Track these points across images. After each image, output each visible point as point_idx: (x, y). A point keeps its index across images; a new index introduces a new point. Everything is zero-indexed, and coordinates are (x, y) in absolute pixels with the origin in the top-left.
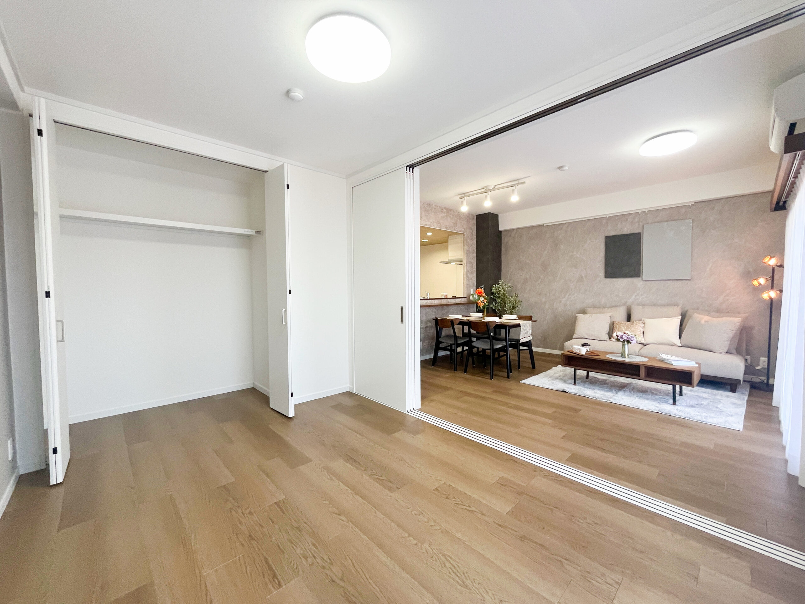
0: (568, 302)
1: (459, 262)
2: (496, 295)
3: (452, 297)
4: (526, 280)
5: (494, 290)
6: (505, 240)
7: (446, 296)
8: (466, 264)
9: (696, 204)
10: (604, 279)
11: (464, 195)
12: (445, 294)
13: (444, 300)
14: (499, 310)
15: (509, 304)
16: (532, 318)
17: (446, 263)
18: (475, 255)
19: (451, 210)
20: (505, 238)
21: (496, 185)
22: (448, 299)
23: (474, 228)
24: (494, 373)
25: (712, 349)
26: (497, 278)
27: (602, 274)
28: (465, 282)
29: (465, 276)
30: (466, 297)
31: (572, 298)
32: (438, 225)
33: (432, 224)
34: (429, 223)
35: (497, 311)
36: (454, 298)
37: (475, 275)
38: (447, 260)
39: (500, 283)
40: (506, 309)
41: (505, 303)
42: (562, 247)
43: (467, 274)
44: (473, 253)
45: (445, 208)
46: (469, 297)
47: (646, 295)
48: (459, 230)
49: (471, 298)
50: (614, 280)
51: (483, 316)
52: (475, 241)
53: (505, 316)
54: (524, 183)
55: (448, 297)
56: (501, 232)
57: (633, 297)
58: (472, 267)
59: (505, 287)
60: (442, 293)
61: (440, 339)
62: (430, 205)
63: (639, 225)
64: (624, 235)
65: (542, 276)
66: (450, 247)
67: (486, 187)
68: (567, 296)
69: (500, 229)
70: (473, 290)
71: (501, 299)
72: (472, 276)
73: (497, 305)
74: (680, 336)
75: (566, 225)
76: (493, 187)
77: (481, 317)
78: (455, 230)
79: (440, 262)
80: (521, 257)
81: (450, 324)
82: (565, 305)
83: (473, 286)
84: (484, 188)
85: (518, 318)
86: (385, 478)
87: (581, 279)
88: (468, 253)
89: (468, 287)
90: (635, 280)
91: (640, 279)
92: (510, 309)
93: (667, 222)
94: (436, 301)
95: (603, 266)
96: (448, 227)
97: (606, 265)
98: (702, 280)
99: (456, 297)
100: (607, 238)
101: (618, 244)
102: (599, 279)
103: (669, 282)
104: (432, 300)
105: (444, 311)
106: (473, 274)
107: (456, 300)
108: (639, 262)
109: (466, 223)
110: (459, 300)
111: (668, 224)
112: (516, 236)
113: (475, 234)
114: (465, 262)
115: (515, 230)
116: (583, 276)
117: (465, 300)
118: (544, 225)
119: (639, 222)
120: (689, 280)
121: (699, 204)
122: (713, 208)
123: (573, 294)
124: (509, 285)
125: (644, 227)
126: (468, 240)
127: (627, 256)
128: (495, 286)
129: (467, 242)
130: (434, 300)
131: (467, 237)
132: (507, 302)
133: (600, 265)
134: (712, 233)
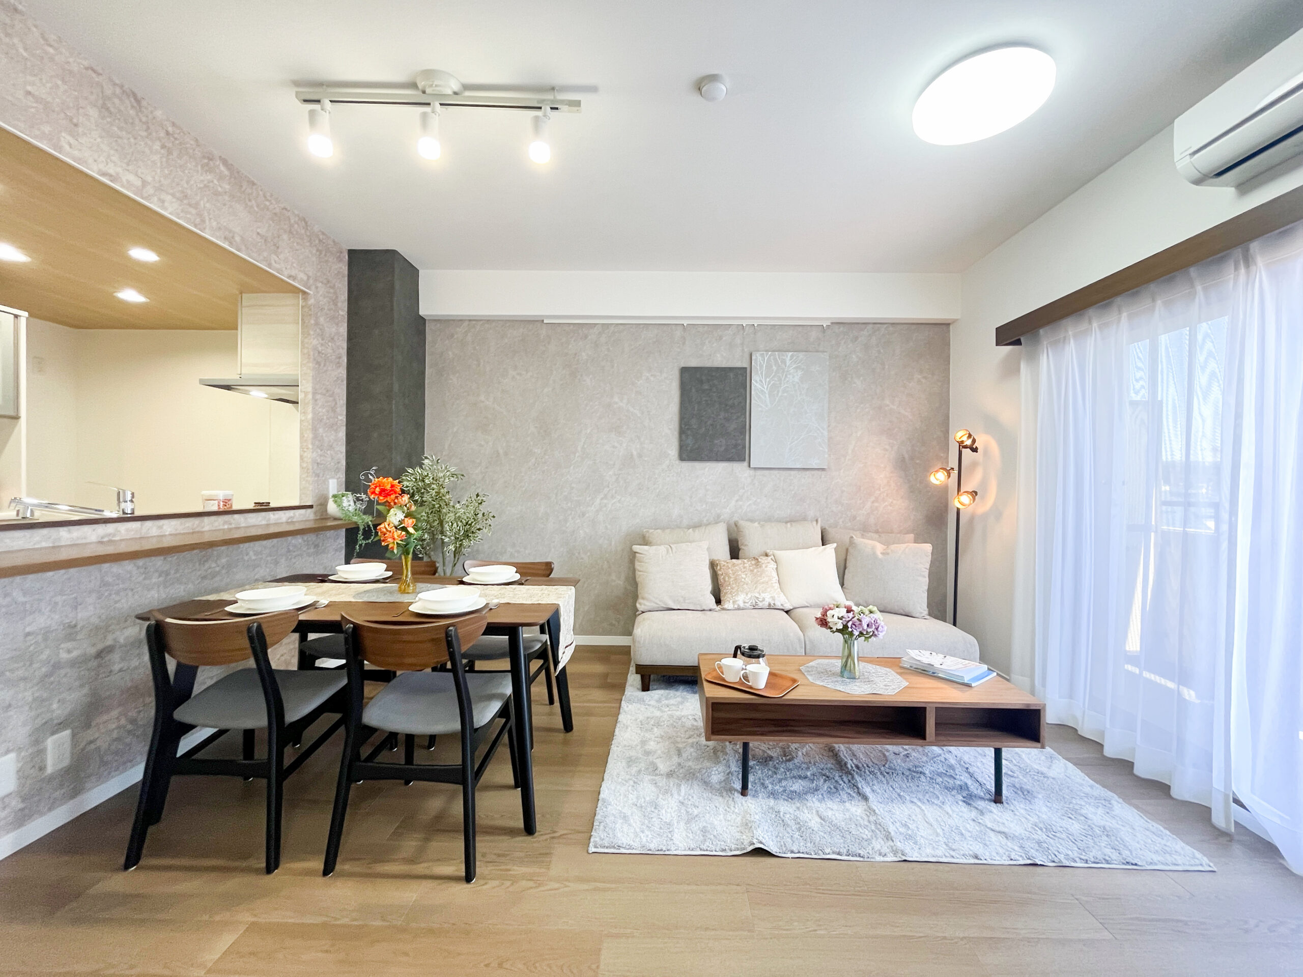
3: (251, 506)
4: (494, 460)
6: (436, 344)
7: (227, 501)
8: (314, 394)
9: (833, 325)
10: (678, 462)
12: (221, 494)
13: (213, 518)
17: (228, 388)
18: (343, 372)
20: (435, 340)
22: (236, 516)
23: (342, 288)
27: (673, 451)
28: (308, 455)
29: (309, 435)
30: (308, 503)
36: (263, 508)
37: (342, 434)
39: (426, 462)
42: (588, 381)
43: (314, 429)
44: (339, 365)
46: (323, 504)
47: (754, 499)
49: (332, 508)
50: (696, 465)
52: (343, 329)
54: (577, 104)
55: (235, 507)
56: (423, 320)
58: (333, 410)
59: (440, 474)
60: (204, 492)
63: (743, 351)
64: (718, 369)
66: (249, 331)
67: (429, 74)
69: (421, 312)
70: (335, 481)
72: (332, 437)
75: (596, 330)
76: (455, 86)
78: (270, 265)
79: (203, 383)
80: (483, 398)
82: (593, 522)
83: (337, 470)
84: (414, 85)
87: (629, 461)
88: (319, 361)
89: (317, 471)
90: (736, 467)
91: (746, 464)
93: (791, 353)
94: (169, 526)
95: (676, 434)
96: (238, 239)
97: (682, 432)
98: (842, 471)
99: (272, 505)
100: (684, 371)
101: (706, 387)
102: (667, 462)
103: (792, 473)
104: (149, 524)
105: (214, 565)
106: (336, 431)
107: (273, 516)
108: (744, 430)
109: (314, 259)
110: (283, 516)
111: (792, 357)
112: (469, 338)
113: (346, 309)
114: (310, 389)
115: (466, 323)
116: (635, 453)
117: (309, 514)
118: (543, 321)
119: (742, 344)
120: (823, 469)
121: (837, 327)
122: (856, 338)
123: (613, 497)
124: (453, 469)
125: (753, 358)
126: (322, 320)
127: (722, 415)
128: (410, 470)
129: (316, 324)
130: (161, 523)
131: (318, 307)
132: (449, 517)
133: (669, 432)
134: (856, 383)
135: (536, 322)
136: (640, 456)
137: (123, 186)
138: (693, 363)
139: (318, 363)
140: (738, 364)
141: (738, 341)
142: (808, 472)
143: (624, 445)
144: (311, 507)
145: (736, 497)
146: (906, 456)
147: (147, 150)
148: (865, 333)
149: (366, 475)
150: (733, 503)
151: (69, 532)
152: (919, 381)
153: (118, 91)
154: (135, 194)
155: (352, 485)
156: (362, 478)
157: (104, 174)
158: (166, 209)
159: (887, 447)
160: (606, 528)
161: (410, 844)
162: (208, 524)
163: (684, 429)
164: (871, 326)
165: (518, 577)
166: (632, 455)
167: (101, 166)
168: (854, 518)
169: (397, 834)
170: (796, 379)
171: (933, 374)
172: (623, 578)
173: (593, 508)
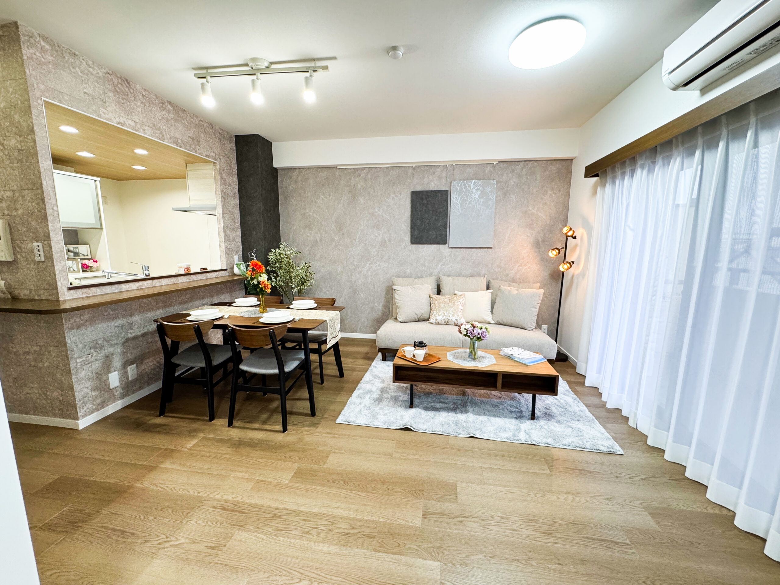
1: (211, 211)
2: (277, 265)
3: (199, 271)
4: (315, 243)
5: (271, 257)
6: (283, 183)
7: (188, 269)
8: (223, 214)
9: (499, 163)
10: (410, 244)
12: (184, 265)
13: (182, 277)
14: (281, 287)
15: (297, 278)
16: (335, 303)
17: (186, 211)
18: (237, 201)
20: (283, 179)
21: (272, 63)
22: (192, 276)
23: (233, 157)
27: (408, 238)
28: (223, 245)
29: (222, 235)
30: (225, 268)
35: (278, 288)
36: (204, 271)
37: (239, 233)
38: (185, 206)
39: (281, 246)
40: (293, 286)
41: (291, 277)
43: (225, 232)
44: (234, 198)
46: (232, 268)
47: (451, 264)
48: (204, 154)
49: (236, 270)
50: (420, 246)
51: (259, 303)
52: (236, 179)
53: (296, 304)
54: (326, 68)
55: (192, 271)
56: (276, 170)
58: (234, 221)
59: (289, 252)
60: (178, 265)
63: (447, 180)
64: (431, 192)
66: (192, 183)
67: (254, 60)
68: (368, 265)
69: (274, 166)
70: (237, 256)
71: (283, 271)
72: (234, 235)
73: (278, 279)
74: (492, 312)
76: (266, 64)
77: (256, 306)
78: (196, 152)
79: (174, 209)
80: (308, 211)
83: (238, 251)
84: (247, 65)
88: (224, 197)
89: (229, 252)
91: (447, 245)
92: (298, 285)
93: (474, 181)
94: (164, 282)
95: (409, 229)
96: (180, 141)
97: (412, 228)
98: (502, 248)
99: (209, 269)
100: (413, 193)
101: (425, 202)
102: (404, 244)
103: (473, 250)
104: (155, 281)
105: (184, 298)
106: (236, 231)
107: (209, 275)
108: (445, 226)
109: (217, 144)
110: (213, 275)
111: (474, 183)
112: (300, 178)
113: (236, 168)
114: (221, 212)
115: (297, 170)
116: (387, 239)
117: (226, 273)
118: (337, 167)
119: (446, 177)
120: (491, 248)
121: (502, 164)
122: (513, 171)
123: (375, 263)
124: (295, 250)
125: (452, 184)
126: (224, 175)
127: (434, 217)
128: (273, 250)
129: (222, 178)
130: (160, 280)
131: (222, 170)
132: (294, 274)
133: (405, 227)
134: (512, 198)
135: (333, 168)
136: (389, 241)
137: (127, 127)
138: (419, 188)
139: (224, 198)
140: (444, 188)
141: (444, 174)
142: (482, 249)
143: (381, 235)
144: (226, 270)
145: (441, 263)
146: (540, 240)
147: (135, 107)
148: (520, 167)
149: (251, 253)
150: (440, 266)
151: (125, 285)
152: (551, 195)
153: (120, 80)
154: (132, 130)
155: (246, 259)
156: (249, 255)
157: (119, 123)
158: (146, 134)
159: (529, 235)
160: (372, 279)
161: (265, 416)
162: (180, 280)
163: (414, 225)
164: (523, 163)
165: (316, 305)
166: (385, 240)
167: (118, 120)
168: (508, 275)
169: (261, 412)
170: (477, 196)
171: (559, 191)
172: (381, 305)
173: (365, 269)
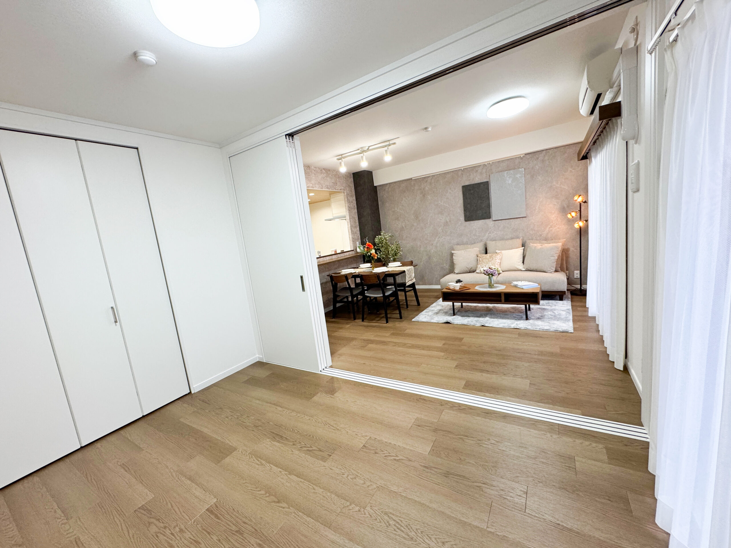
0: (438, 245)
1: (343, 218)
2: (380, 245)
3: (340, 252)
4: (402, 229)
5: (377, 240)
6: (380, 194)
7: (336, 251)
8: (350, 219)
9: (526, 155)
10: (464, 222)
11: (340, 157)
12: (334, 249)
13: (334, 255)
14: (383, 258)
15: (392, 252)
16: (412, 263)
17: (331, 220)
18: (356, 210)
19: (330, 170)
20: (380, 193)
21: (369, 147)
22: (338, 255)
23: (352, 185)
24: (389, 316)
25: (544, 270)
26: (378, 231)
27: (462, 218)
28: (351, 236)
29: (350, 231)
30: (353, 249)
31: (441, 240)
32: (319, 186)
33: (314, 185)
34: (312, 185)
35: (382, 259)
36: (343, 252)
38: (331, 217)
39: (382, 233)
40: (390, 257)
41: (388, 252)
42: (429, 197)
43: (351, 229)
44: (354, 209)
45: (324, 169)
46: (356, 249)
47: (496, 232)
48: (339, 189)
49: (358, 250)
50: (472, 222)
51: (372, 266)
52: (354, 198)
53: (390, 265)
54: (394, 144)
55: (338, 252)
56: (376, 187)
57: (487, 235)
58: (355, 222)
59: (386, 237)
60: (331, 249)
61: (338, 294)
62: (309, 167)
63: (487, 174)
64: (476, 184)
65: (415, 224)
66: (333, 205)
67: (362, 148)
68: (437, 239)
69: (375, 185)
70: (358, 242)
71: (384, 248)
72: (356, 230)
73: (381, 253)
74: (523, 262)
75: (430, 178)
76: (367, 148)
77: (370, 267)
78: (336, 189)
79: (325, 220)
80: (396, 209)
81: (344, 278)
82: (436, 247)
83: (358, 239)
84: (359, 150)
85: (401, 265)
86: (314, 448)
87: (446, 224)
88: (350, 209)
89: (354, 241)
90: (487, 221)
91: (491, 219)
92: (393, 256)
93: (507, 172)
94: (328, 258)
95: (463, 211)
97: (465, 210)
98: (534, 217)
99: (345, 251)
100: (463, 187)
101: (472, 192)
102: (460, 222)
104: (324, 258)
105: (337, 265)
106: (357, 228)
107: (345, 254)
108: (489, 206)
109: (344, 181)
110: (347, 253)
111: (507, 173)
112: (390, 190)
113: (354, 191)
114: (349, 218)
115: (388, 185)
116: (448, 221)
117: (353, 252)
118: (412, 179)
119: (486, 172)
120: (525, 217)
121: (528, 155)
122: (538, 158)
123: (442, 237)
124: (390, 234)
125: (491, 176)
126: (349, 198)
127: (479, 201)
128: (377, 237)
129: (348, 199)
130: (326, 257)
131: (348, 194)
132: (390, 249)
133: (460, 211)
134: (538, 178)
135: (410, 180)
136: (450, 221)
138: (467, 183)
140: (485, 180)
141: (484, 171)
142: (518, 219)
143: (444, 218)
144: (353, 250)
145: (488, 232)
146: (565, 206)
148: (542, 155)
149: (365, 240)
152: (571, 171)
155: (363, 243)
159: (556, 203)
160: (440, 248)
162: (334, 257)
163: (466, 209)
164: (545, 151)
166: (447, 221)
168: (541, 235)
170: (510, 182)
171: (578, 166)
172: (448, 265)
173: (435, 242)
